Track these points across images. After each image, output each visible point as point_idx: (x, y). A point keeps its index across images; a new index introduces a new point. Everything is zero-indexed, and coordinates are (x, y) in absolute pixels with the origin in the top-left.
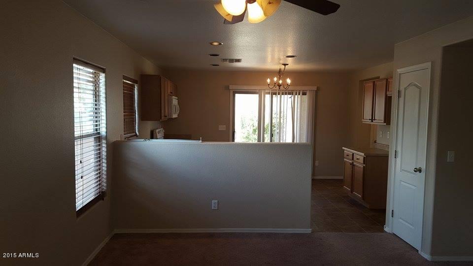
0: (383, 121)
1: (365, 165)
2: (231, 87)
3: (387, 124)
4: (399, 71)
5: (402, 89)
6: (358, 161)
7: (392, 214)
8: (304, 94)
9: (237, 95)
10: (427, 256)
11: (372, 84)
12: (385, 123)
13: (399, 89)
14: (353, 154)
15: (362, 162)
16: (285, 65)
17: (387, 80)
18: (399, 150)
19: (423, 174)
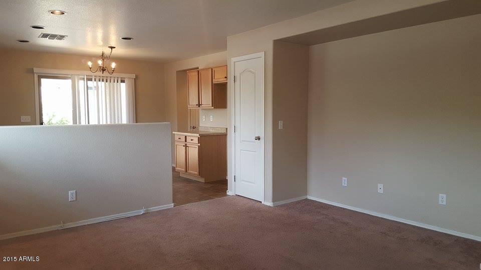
0: (211, 106)
1: (199, 145)
2: (36, 70)
3: (214, 108)
4: (233, 59)
5: (237, 75)
6: (192, 142)
7: (235, 178)
8: (123, 81)
9: (43, 81)
10: (269, 203)
11: (197, 73)
12: (212, 106)
13: (234, 74)
14: (186, 137)
15: (197, 142)
16: (112, 48)
17: (212, 69)
18: (237, 125)
19: (262, 140)
